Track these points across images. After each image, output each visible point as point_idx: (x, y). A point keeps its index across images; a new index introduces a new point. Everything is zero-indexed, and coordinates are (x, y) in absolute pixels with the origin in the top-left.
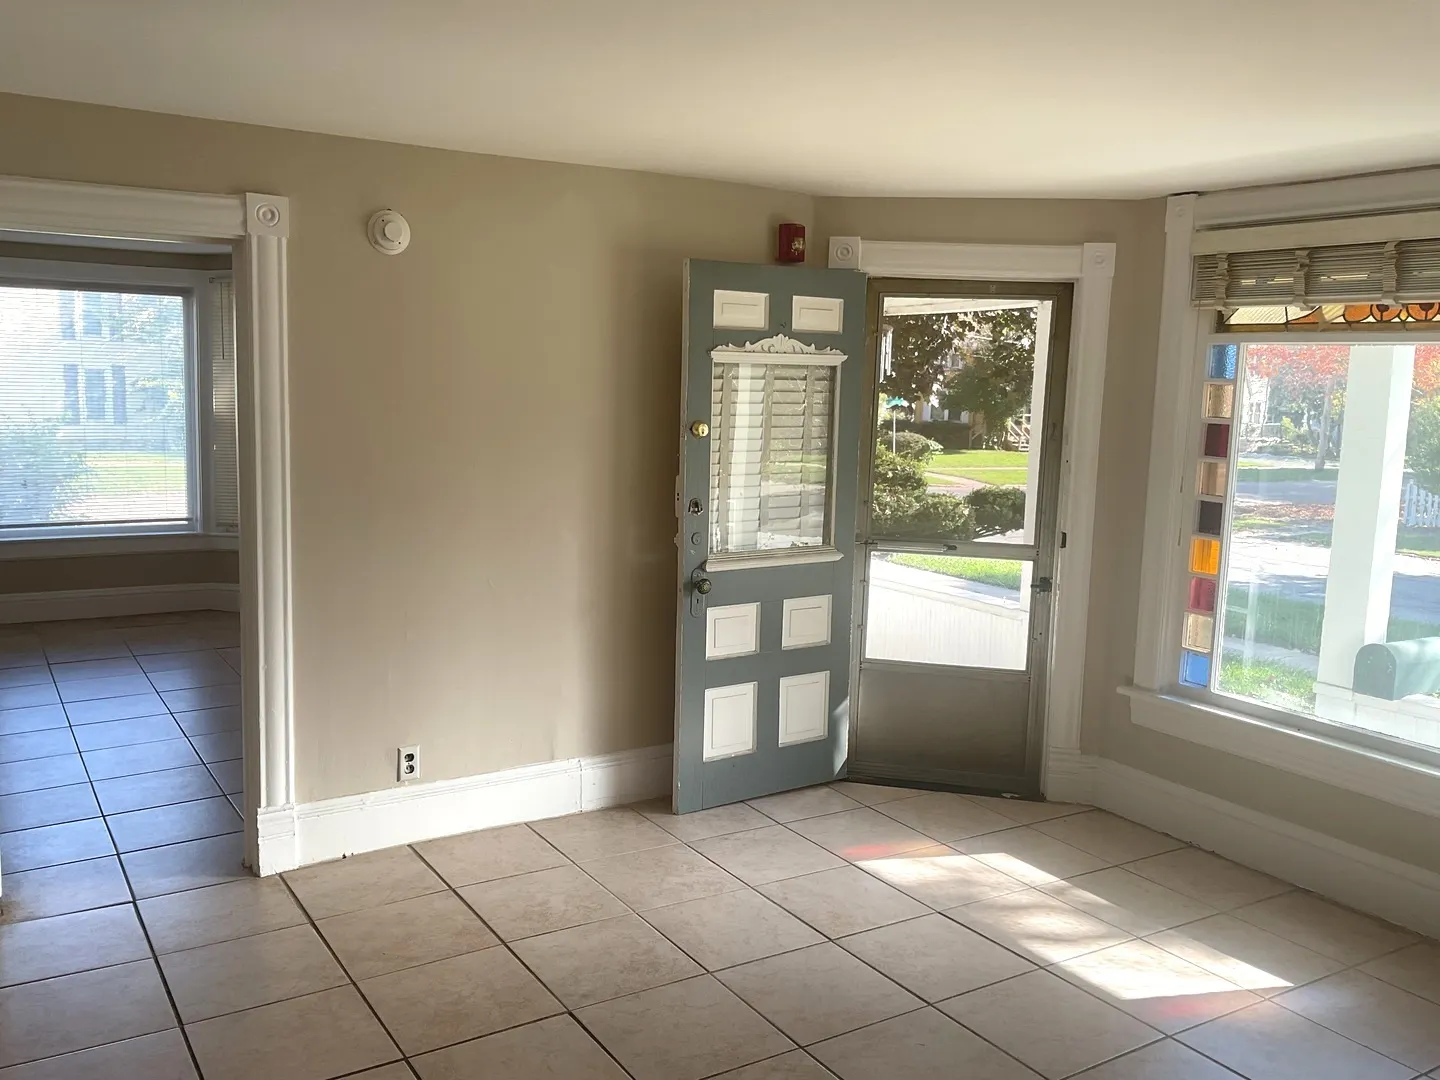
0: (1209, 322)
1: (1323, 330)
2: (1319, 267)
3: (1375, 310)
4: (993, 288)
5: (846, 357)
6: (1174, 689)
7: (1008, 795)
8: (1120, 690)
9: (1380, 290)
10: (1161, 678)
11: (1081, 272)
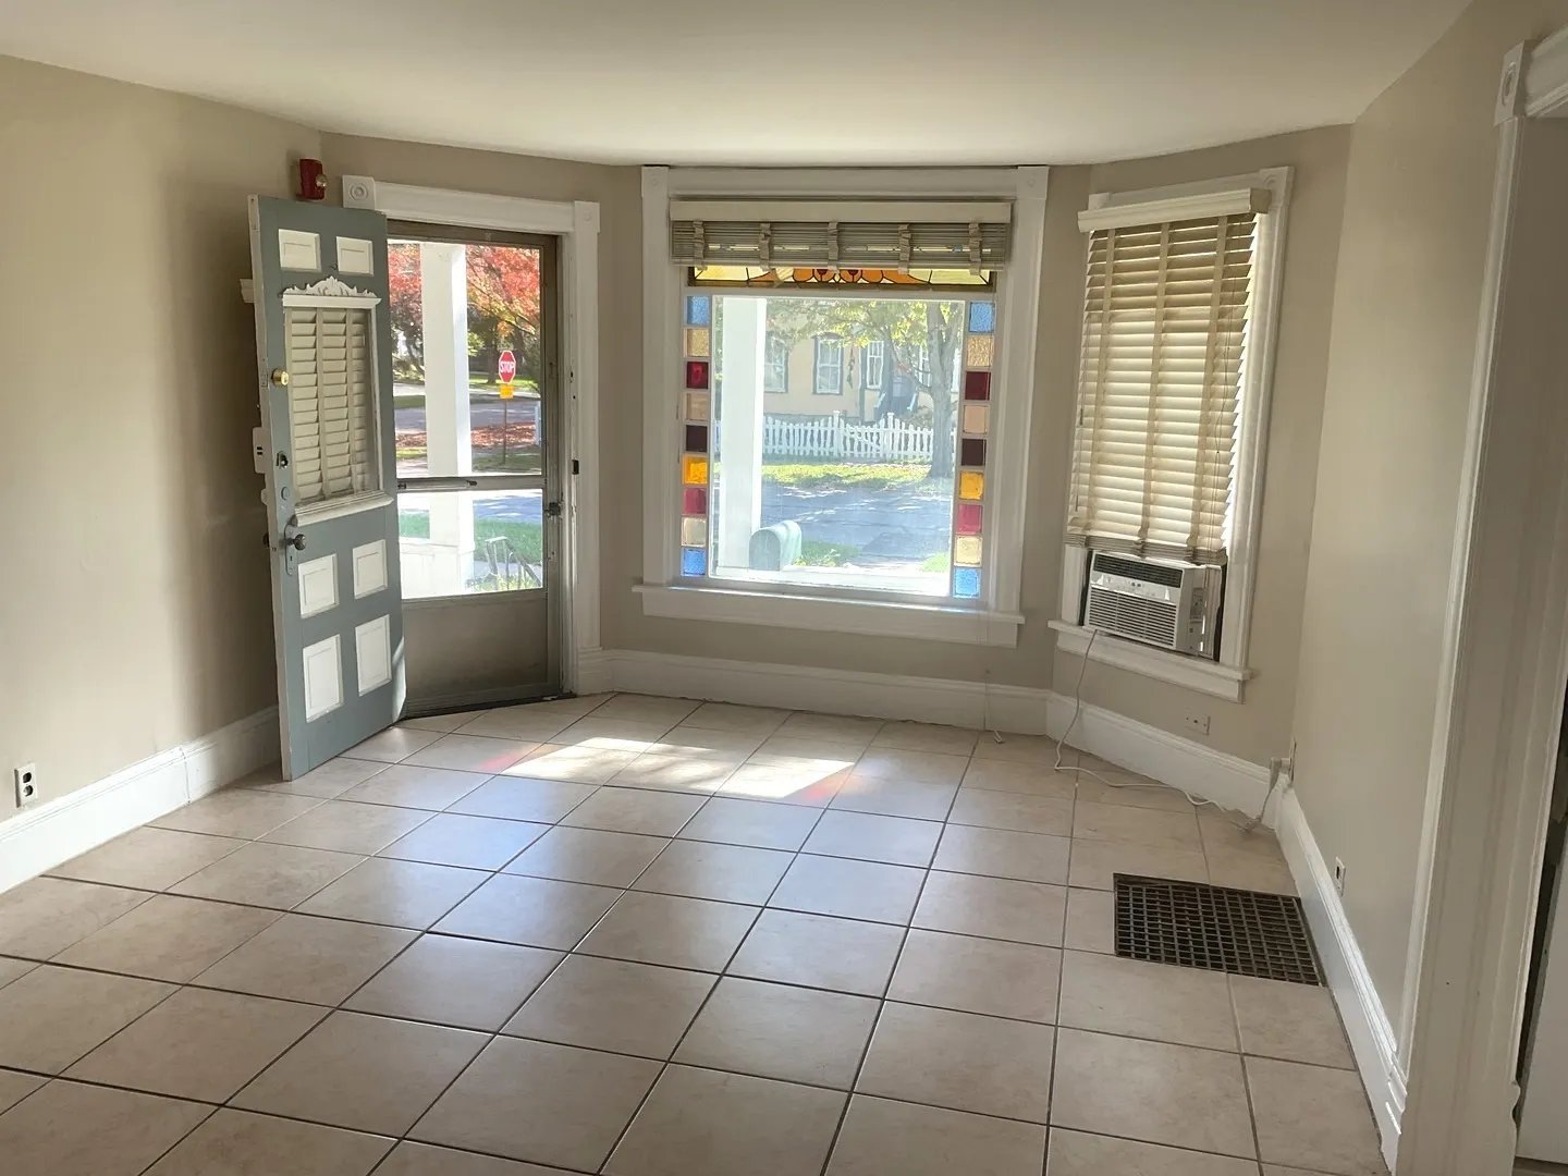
0: (684, 277)
1: (779, 287)
2: (776, 238)
3: (816, 273)
4: (488, 236)
5: (380, 300)
6: (678, 581)
7: (549, 698)
8: (636, 589)
9: (826, 259)
10: (667, 576)
11: (574, 225)
